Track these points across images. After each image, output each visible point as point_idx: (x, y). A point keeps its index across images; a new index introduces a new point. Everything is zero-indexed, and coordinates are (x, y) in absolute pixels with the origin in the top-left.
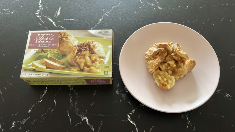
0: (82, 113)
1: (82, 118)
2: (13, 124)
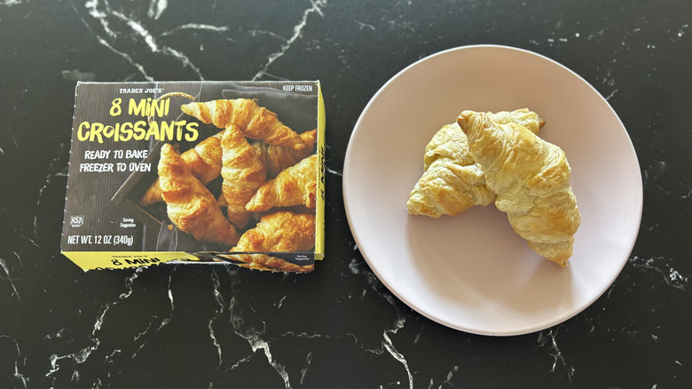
0: (253, 329)
1: (254, 343)
2: (53, 363)
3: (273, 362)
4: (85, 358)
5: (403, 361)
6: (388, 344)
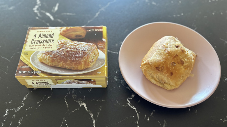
0: (80, 99)
1: (80, 104)
2: (6, 112)
3: (87, 110)
4: (18, 110)
5: (135, 109)
6: (129, 103)
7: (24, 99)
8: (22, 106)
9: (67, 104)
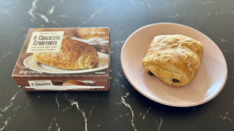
0: (72, 97)
1: (72, 102)
3: (79, 108)
4: (6, 110)
5: (129, 106)
6: (123, 101)
7: (13, 98)
8: (9, 106)
9: (58, 103)
